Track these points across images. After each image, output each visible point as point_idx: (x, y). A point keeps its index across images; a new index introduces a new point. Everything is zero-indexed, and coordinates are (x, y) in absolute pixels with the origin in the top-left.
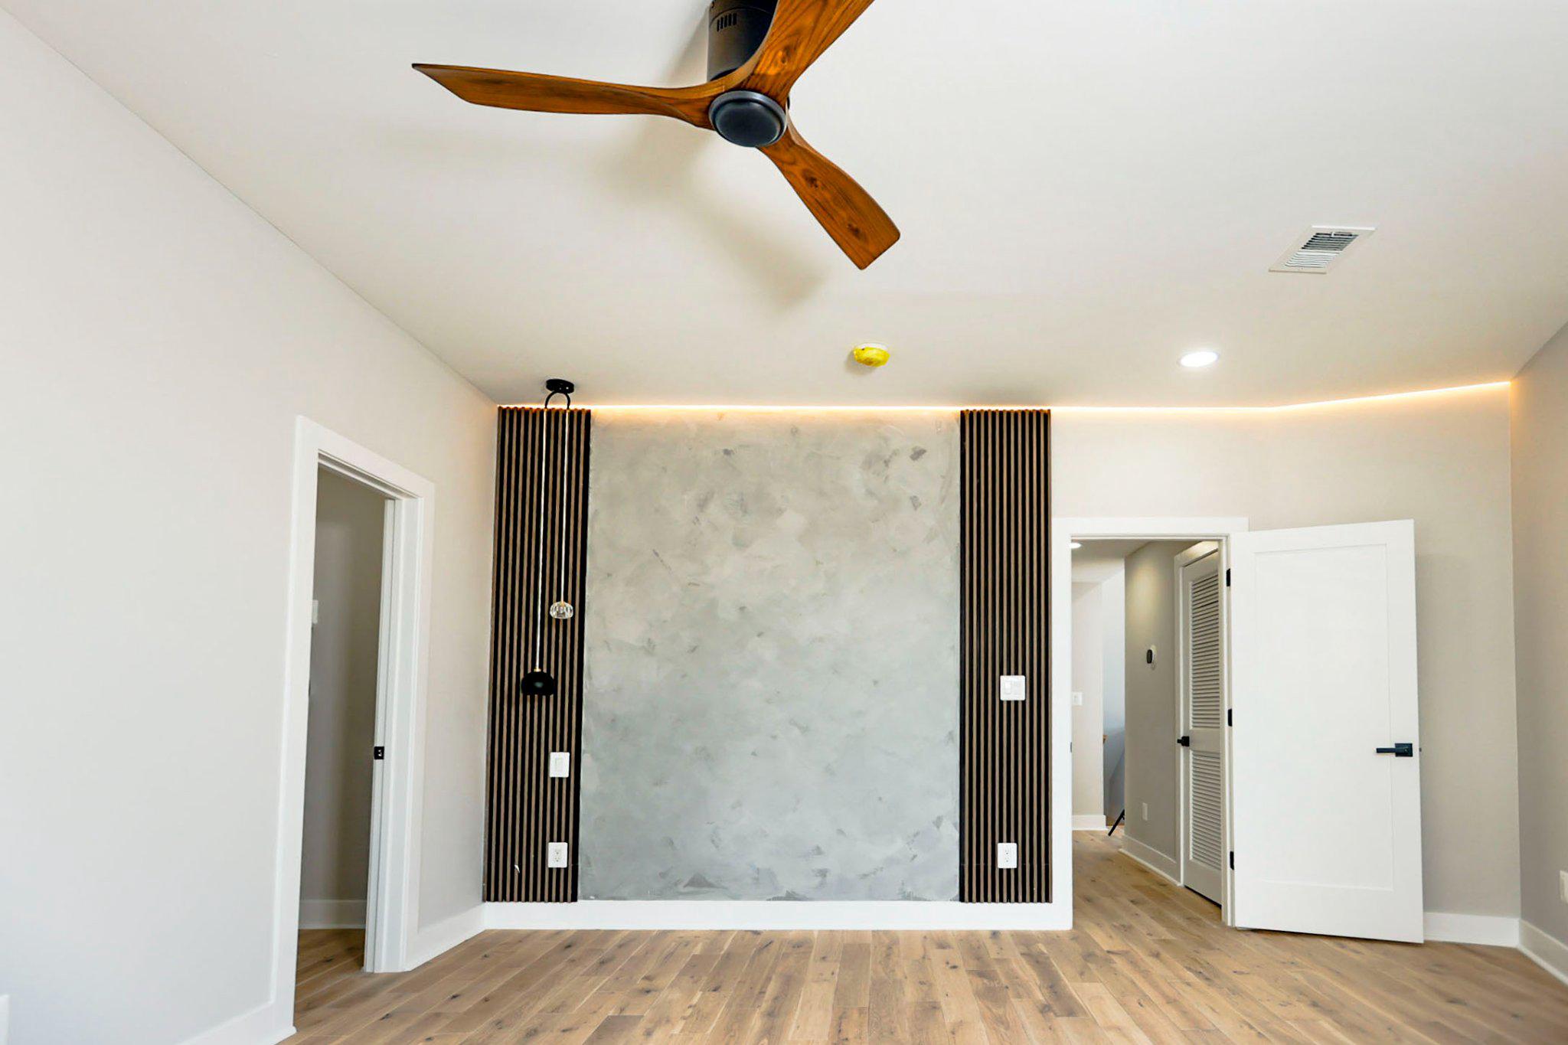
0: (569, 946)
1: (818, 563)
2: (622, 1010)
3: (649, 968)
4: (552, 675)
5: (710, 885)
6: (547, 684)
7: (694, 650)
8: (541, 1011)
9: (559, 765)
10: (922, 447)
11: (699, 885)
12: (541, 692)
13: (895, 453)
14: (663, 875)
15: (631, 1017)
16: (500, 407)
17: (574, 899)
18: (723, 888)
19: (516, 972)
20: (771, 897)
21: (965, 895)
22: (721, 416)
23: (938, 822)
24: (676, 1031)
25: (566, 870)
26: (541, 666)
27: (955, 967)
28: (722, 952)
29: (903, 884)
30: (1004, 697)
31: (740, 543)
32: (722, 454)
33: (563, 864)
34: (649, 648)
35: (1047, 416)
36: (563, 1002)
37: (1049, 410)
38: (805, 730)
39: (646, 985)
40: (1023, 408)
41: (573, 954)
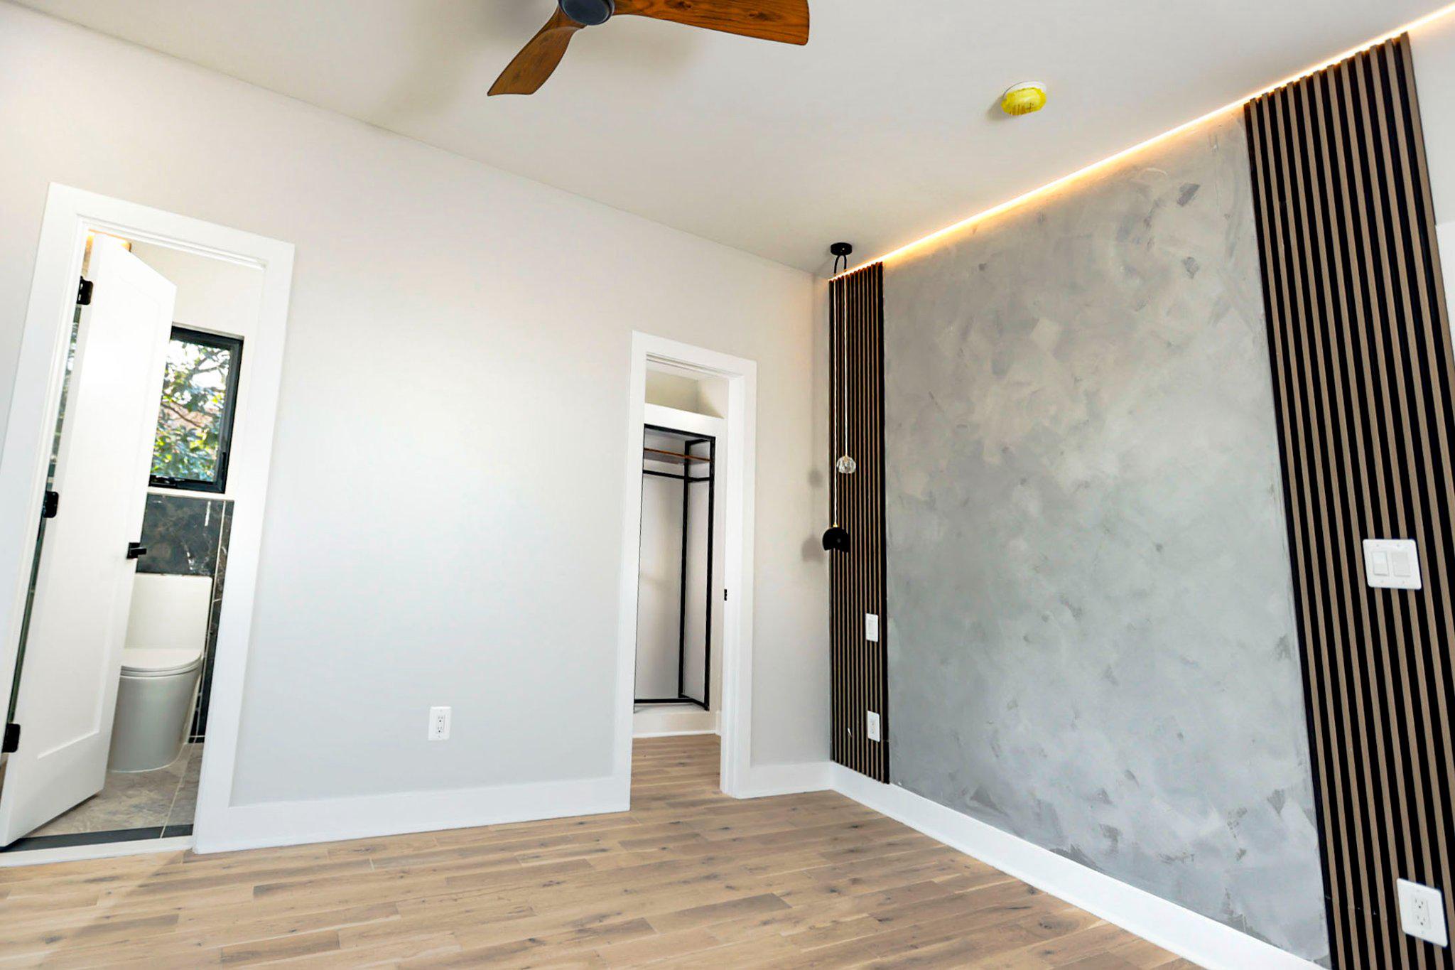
1: (1076, 380)
2: (787, 894)
3: (874, 872)
5: (992, 806)
7: (965, 503)
9: (872, 627)
10: (1192, 181)
11: (985, 802)
13: (1157, 204)
14: (952, 777)
15: (782, 903)
16: (830, 282)
17: (884, 779)
18: (1006, 815)
20: (1054, 846)
21: (1338, 960)
22: (975, 228)
23: (1277, 800)
24: (784, 934)
25: (879, 743)
29: (1228, 895)
30: (1375, 581)
31: (999, 370)
32: (979, 270)
33: (876, 737)
34: (931, 504)
35: (1398, 47)
37: (1409, 33)
38: (1078, 613)
39: (843, 885)
41: (847, 834)
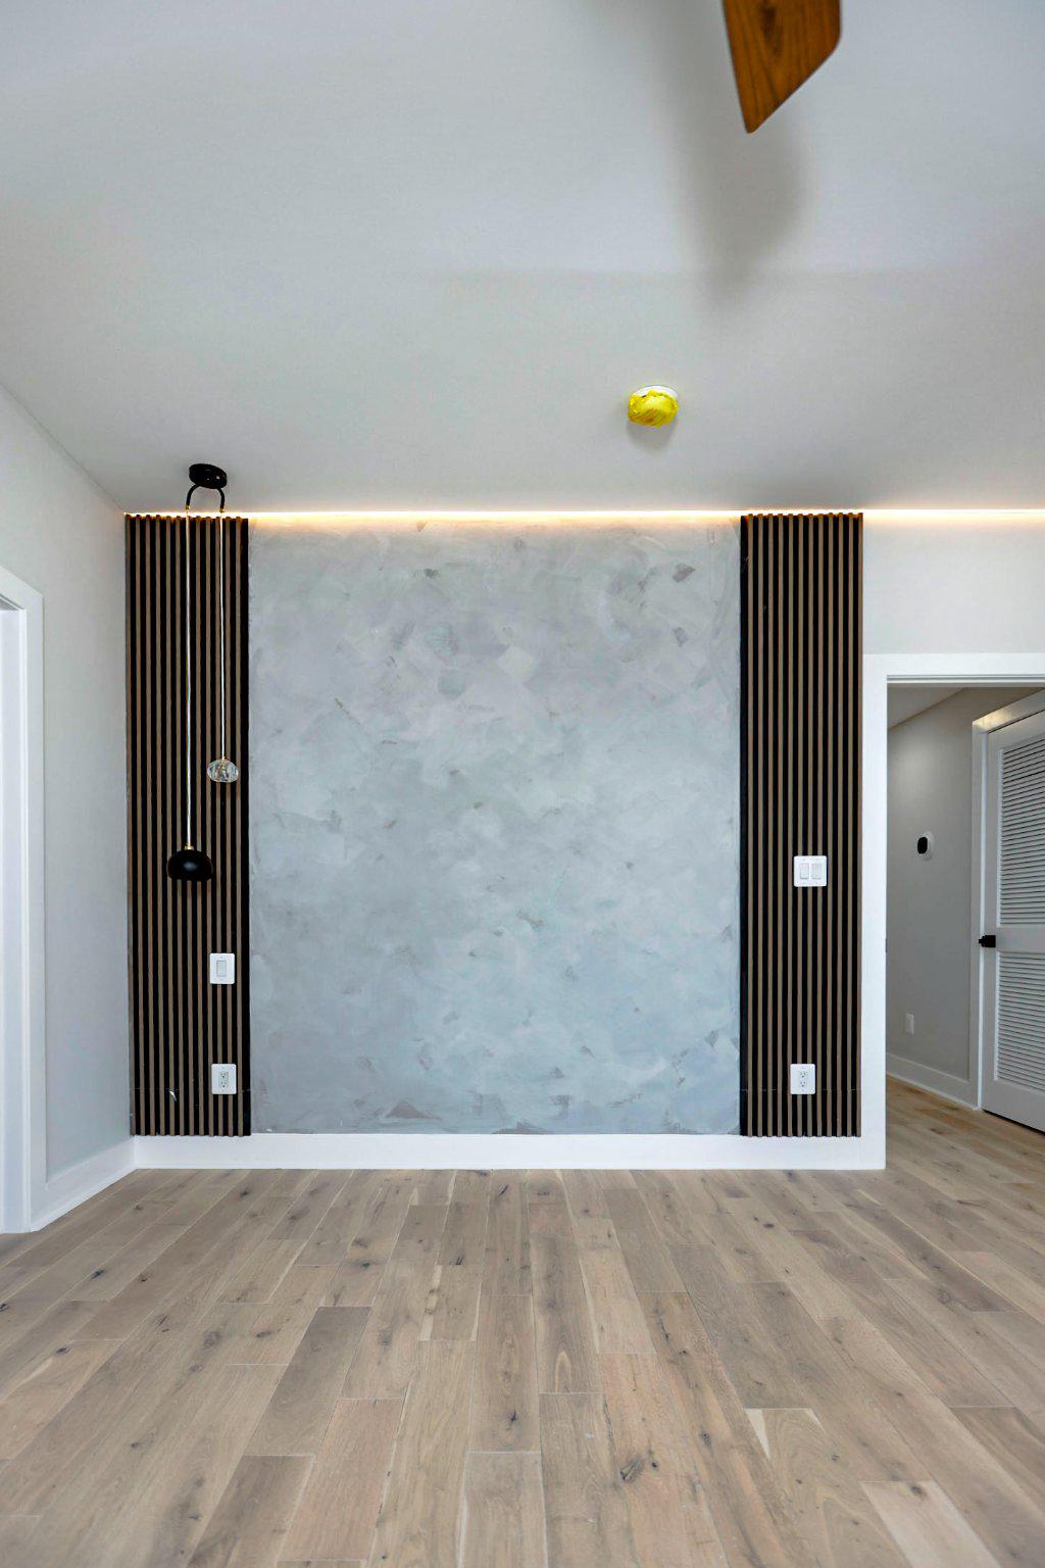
0: (245, 1193)
1: (552, 714)
2: (337, 1298)
3: (357, 1226)
4: (209, 855)
5: (419, 1115)
6: (204, 869)
7: (391, 825)
8: (221, 1299)
9: (222, 968)
10: (688, 563)
11: (407, 1115)
12: (194, 876)
13: (653, 572)
14: (359, 1103)
15: (352, 1309)
16: (128, 516)
17: (247, 1132)
19: (182, 1231)
20: (498, 1130)
21: (747, 1126)
22: (421, 527)
23: (712, 1038)
24: (425, 1335)
25: (235, 1097)
26: (194, 843)
27: (770, 1226)
28: (448, 1203)
29: (667, 1114)
30: (799, 883)
31: (450, 690)
32: (423, 575)
33: (231, 1089)
34: (334, 823)
35: (858, 521)
36: (251, 1283)
37: (861, 514)
38: (537, 925)
39: (358, 1253)
40: (825, 512)
41: (253, 1204)
